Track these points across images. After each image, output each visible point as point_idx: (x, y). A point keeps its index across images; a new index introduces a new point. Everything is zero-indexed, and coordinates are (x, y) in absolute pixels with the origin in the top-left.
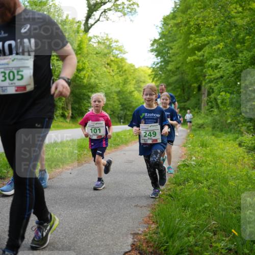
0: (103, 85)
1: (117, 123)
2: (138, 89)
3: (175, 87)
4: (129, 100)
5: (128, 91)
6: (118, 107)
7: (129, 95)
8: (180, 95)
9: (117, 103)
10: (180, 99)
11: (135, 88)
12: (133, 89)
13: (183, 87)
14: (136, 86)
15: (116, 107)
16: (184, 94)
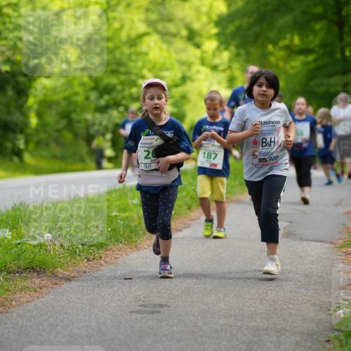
0: (23, 11)
1: (82, 160)
2: (160, 26)
3: (304, 13)
4: (128, 73)
5: (123, 35)
6: (87, 98)
7: (126, 50)
8: (323, 45)
9: (82, 84)
10: (326, 59)
11: (150, 23)
12: (142, 28)
13: (339, 13)
14: (153, 16)
15: (80, 99)
16: (341, 39)
